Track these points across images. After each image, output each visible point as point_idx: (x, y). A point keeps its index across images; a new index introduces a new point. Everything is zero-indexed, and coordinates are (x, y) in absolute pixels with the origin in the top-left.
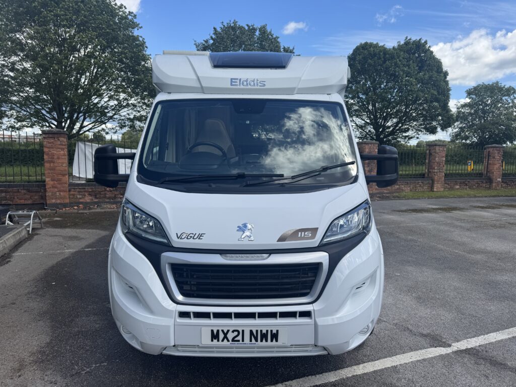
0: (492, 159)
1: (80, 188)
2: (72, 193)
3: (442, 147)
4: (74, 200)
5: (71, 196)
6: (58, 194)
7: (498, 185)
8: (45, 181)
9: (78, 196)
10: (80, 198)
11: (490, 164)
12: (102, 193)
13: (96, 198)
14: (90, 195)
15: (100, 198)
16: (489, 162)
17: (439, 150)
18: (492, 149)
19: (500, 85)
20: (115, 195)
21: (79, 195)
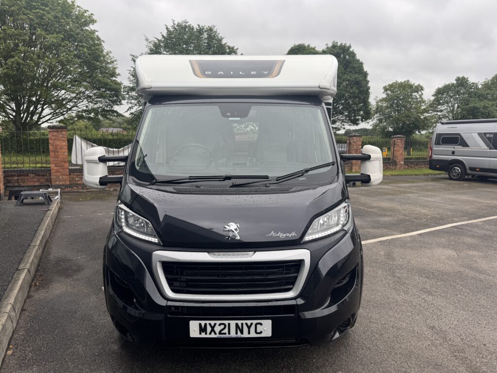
0: (397, 147)
1: (78, 173)
2: (72, 176)
5: (71, 179)
6: (61, 177)
7: (401, 167)
9: (77, 179)
11: (395, 150)
19: (410, 83)
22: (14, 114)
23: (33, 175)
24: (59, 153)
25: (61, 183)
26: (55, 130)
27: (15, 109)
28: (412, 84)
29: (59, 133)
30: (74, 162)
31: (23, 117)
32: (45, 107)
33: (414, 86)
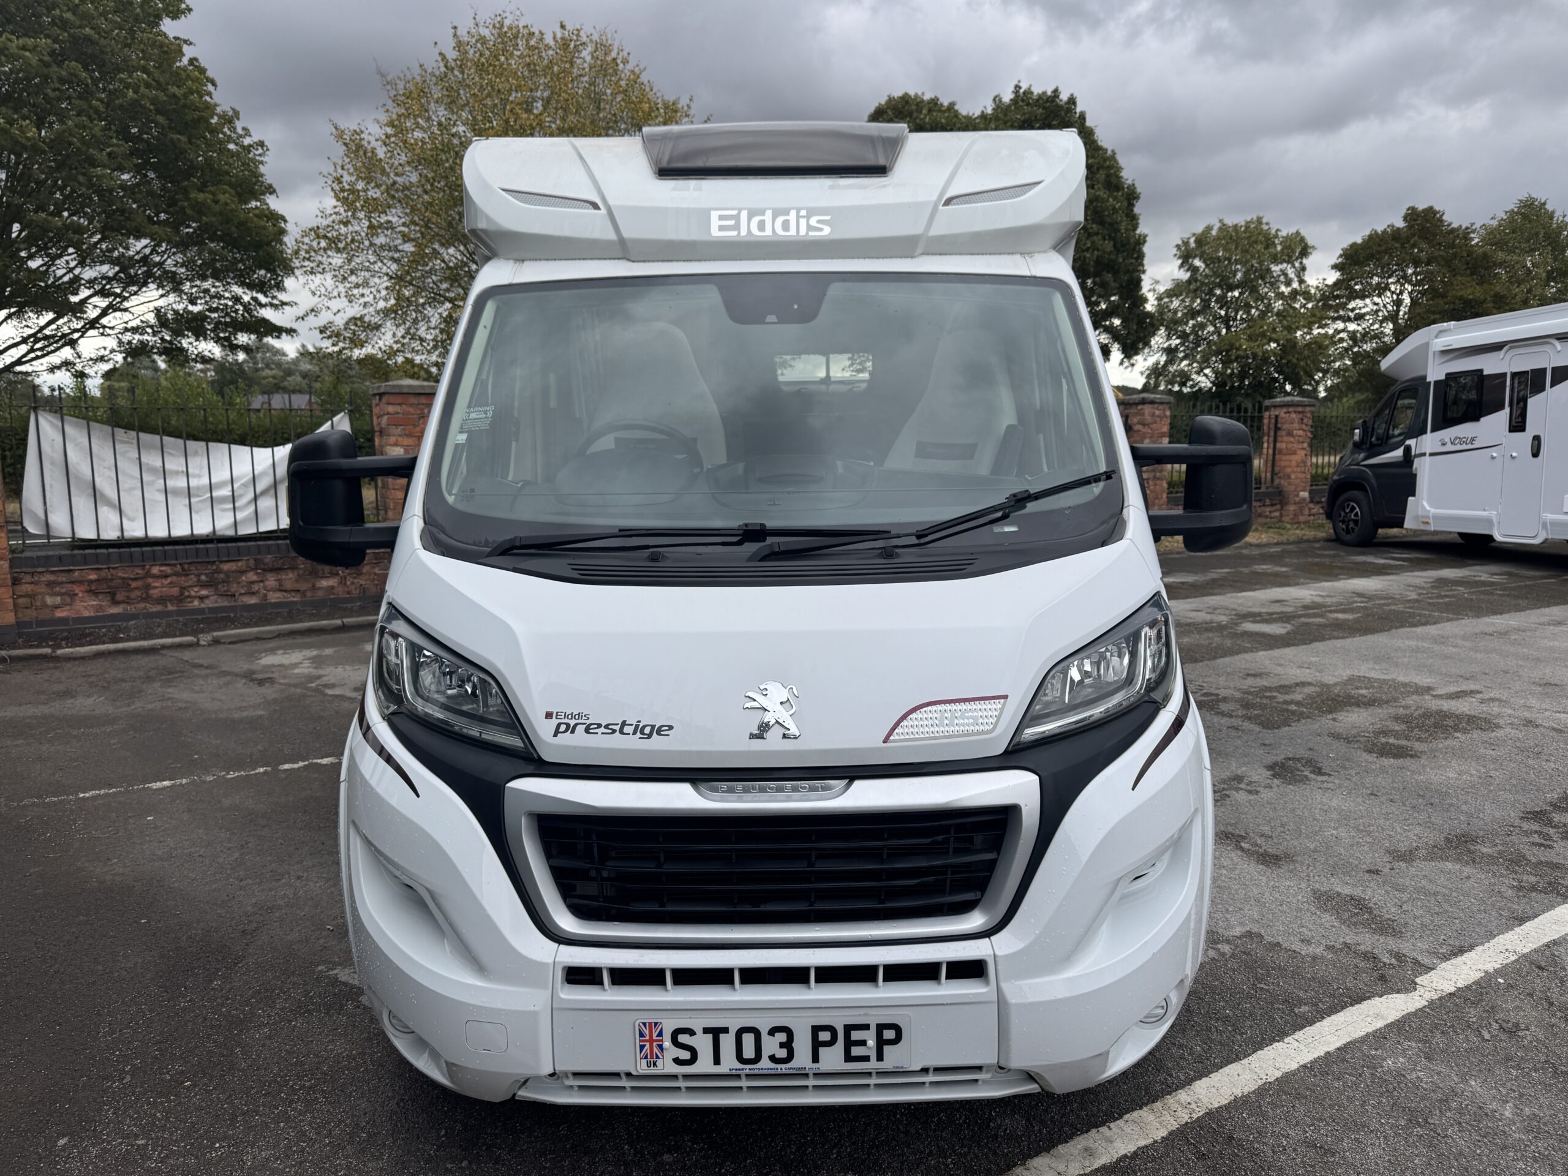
0: (1286, 439)
1: (53, 572)
2: (26, 588)
3: (1161, 407)
4: (30, 615)
5: (21, 601)
7: (1301, 509)
9: (49, 600)
10: (57, 607)
11: (1281, 452)
12: (134, 584)
13: (115, 603)
14: (94, 593)
15: (128, 601)
16: (1278, 445)
17: (1153, 415)
18: (1285, 410)
19: (1265, 227)
20: (183, 589)
21: (53, 594)
28: (1273, 232)
30: (33, 525)
33: (1277, 241)
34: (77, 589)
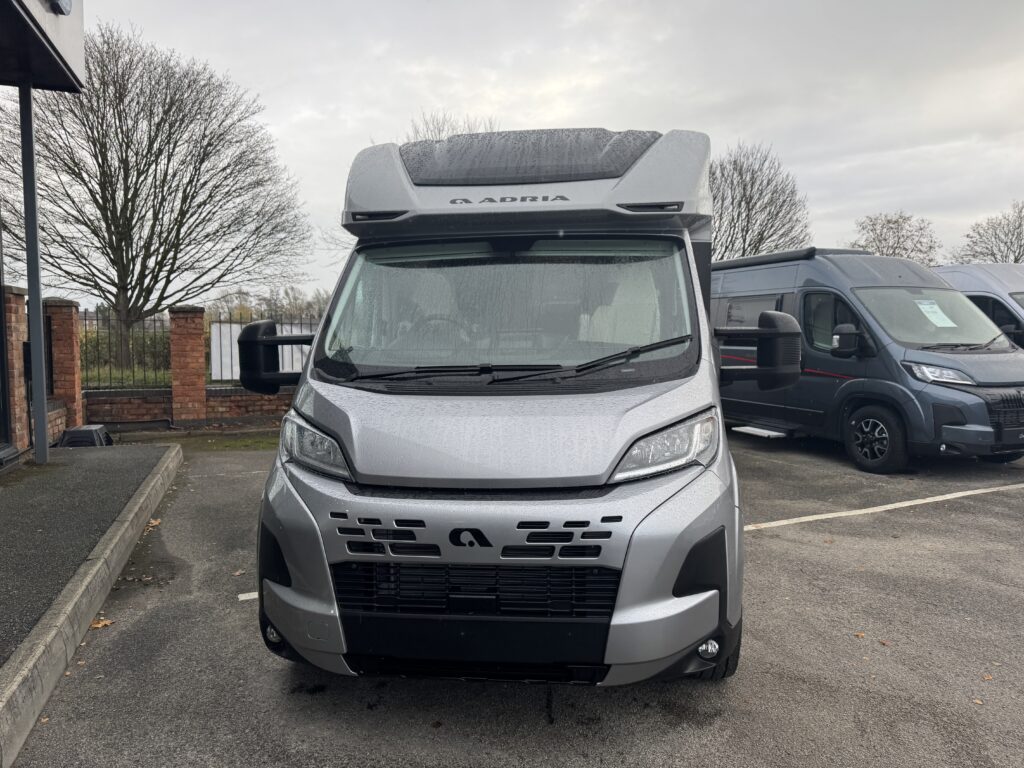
2: (211, 403)
4: (212, 415)
5: (210, 410)
6: (190, 405)
8: (170, 387)
9: (221, 409)
12: (256, 403)
13: (248, 411)
14: (239, 406)
15: (253, 411)
20: (277, 406)
21: (222, 407)
22: (114, 290)
23: (140, 401)
24: (189, 360)
25: (191, 417)
26: (181, 315)
27: (116, 281)
29: (189, 321)
30: (215, 376)
31: (132, 296)
32: (172, 276)
34: (233, 405)
